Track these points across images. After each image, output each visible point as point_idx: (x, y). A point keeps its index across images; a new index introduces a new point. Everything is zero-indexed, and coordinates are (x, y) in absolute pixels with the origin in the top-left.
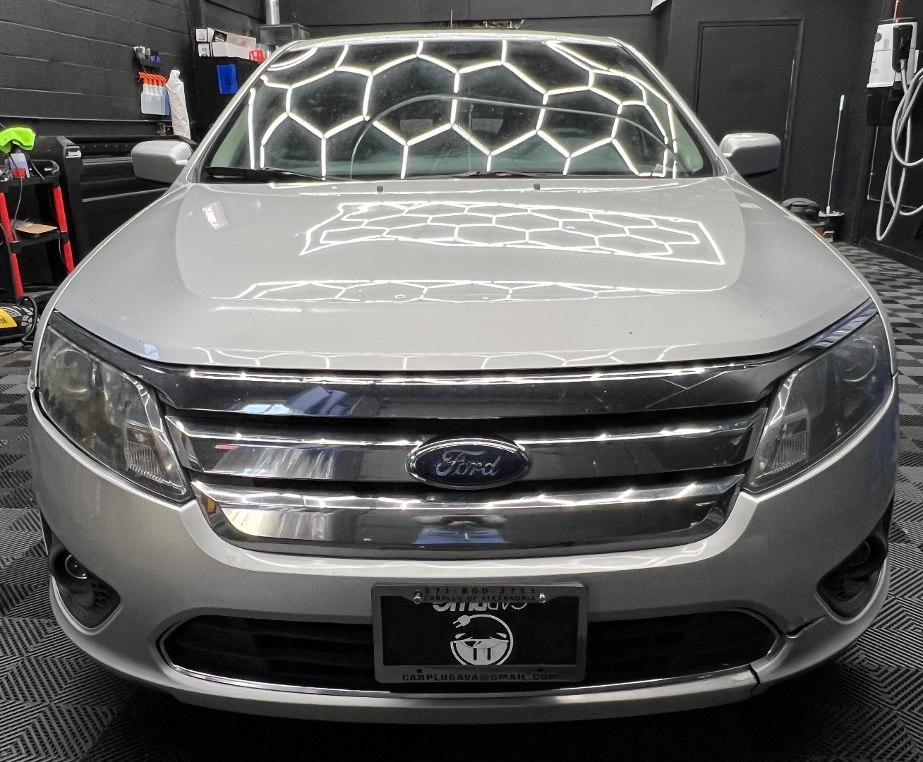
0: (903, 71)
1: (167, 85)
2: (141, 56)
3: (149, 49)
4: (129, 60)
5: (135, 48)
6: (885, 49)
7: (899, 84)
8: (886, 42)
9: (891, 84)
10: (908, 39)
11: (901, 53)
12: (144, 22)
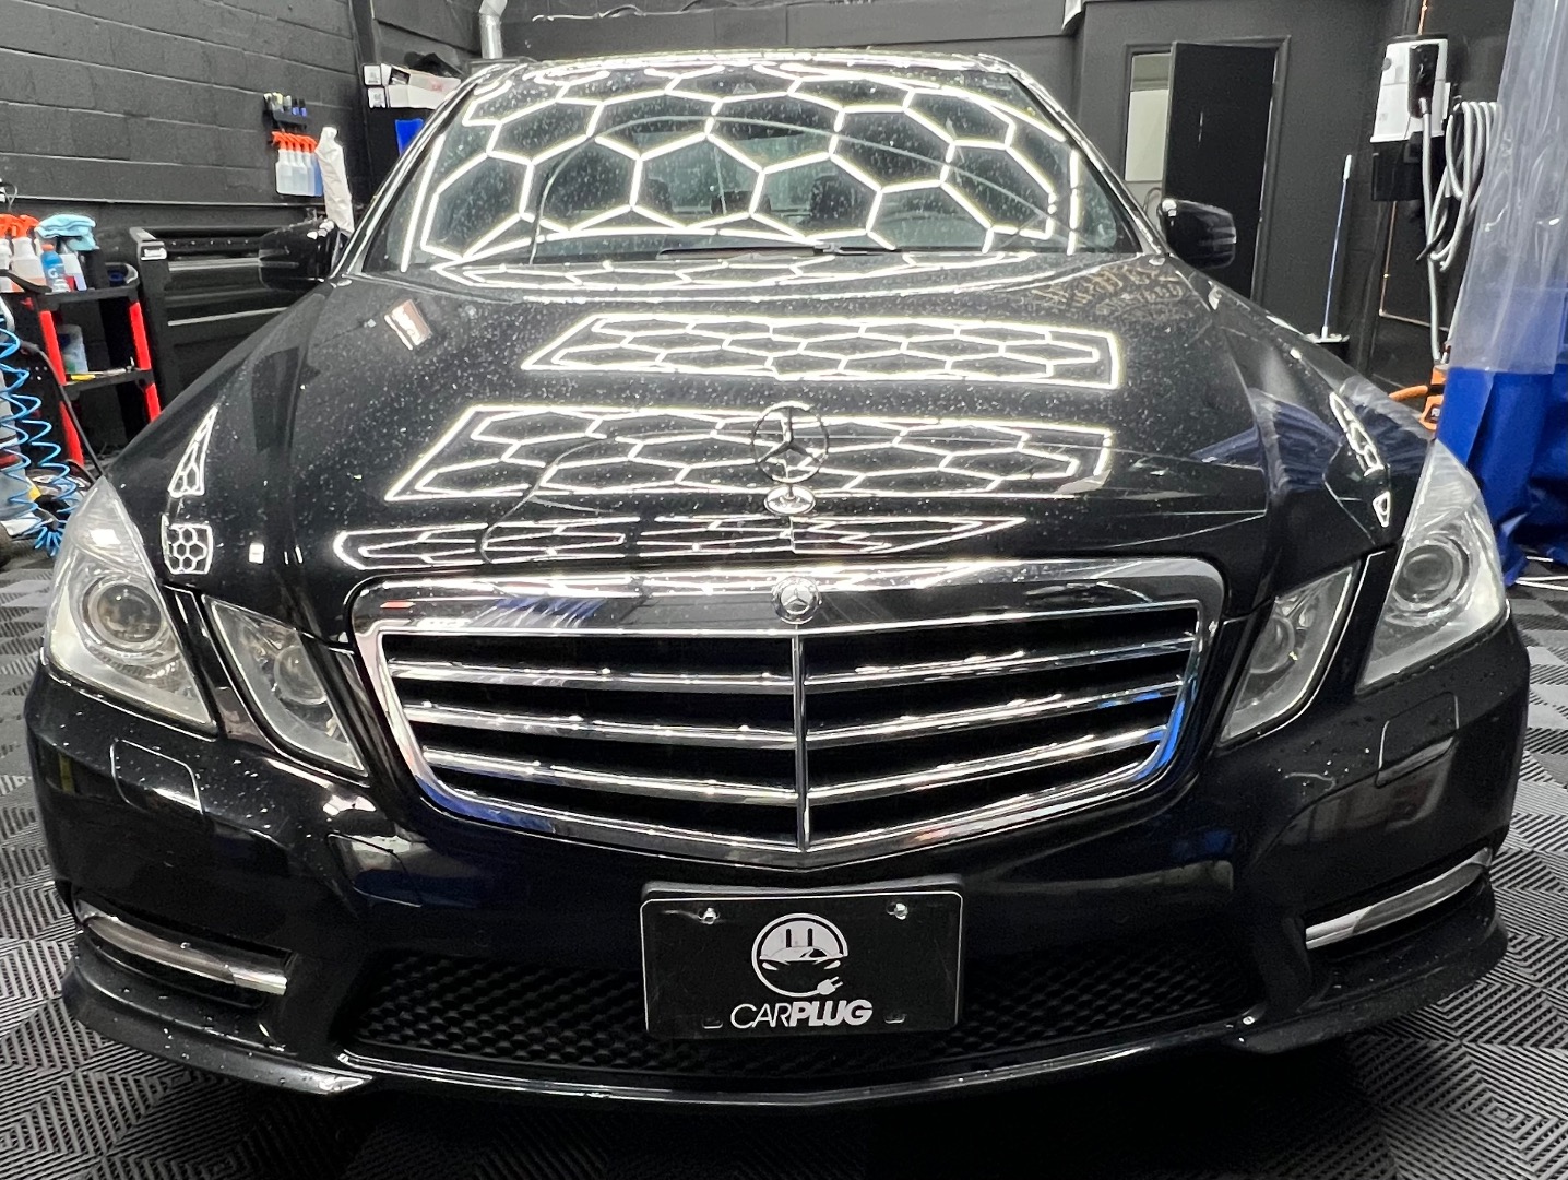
0: (1426, 116)
1: (317, 151)
2: (274, 107)
3: (289, 97)
5: (266, 96)
6: (1397, 82)
7: (1419, 136)
8: (1399, 70)
9: (1404, 136)
10: (1431, 65)
11: (1422, 87)
12: (282, 57)
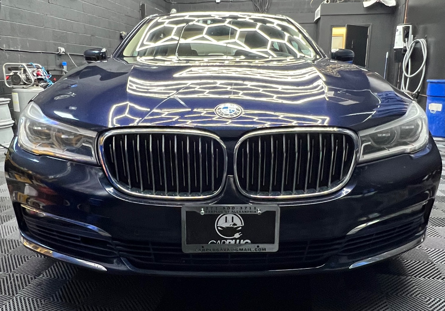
0: (407, 43)
2: (123, 35)
3: (126, 33)
4: (119, 37)
5: (121, 32)
6: (400, 34)
7: (405, 47)
8: (400, 32)
9: (402, 47)
10: (408, 31)
11: (406, 36)
12: (125, 24)
